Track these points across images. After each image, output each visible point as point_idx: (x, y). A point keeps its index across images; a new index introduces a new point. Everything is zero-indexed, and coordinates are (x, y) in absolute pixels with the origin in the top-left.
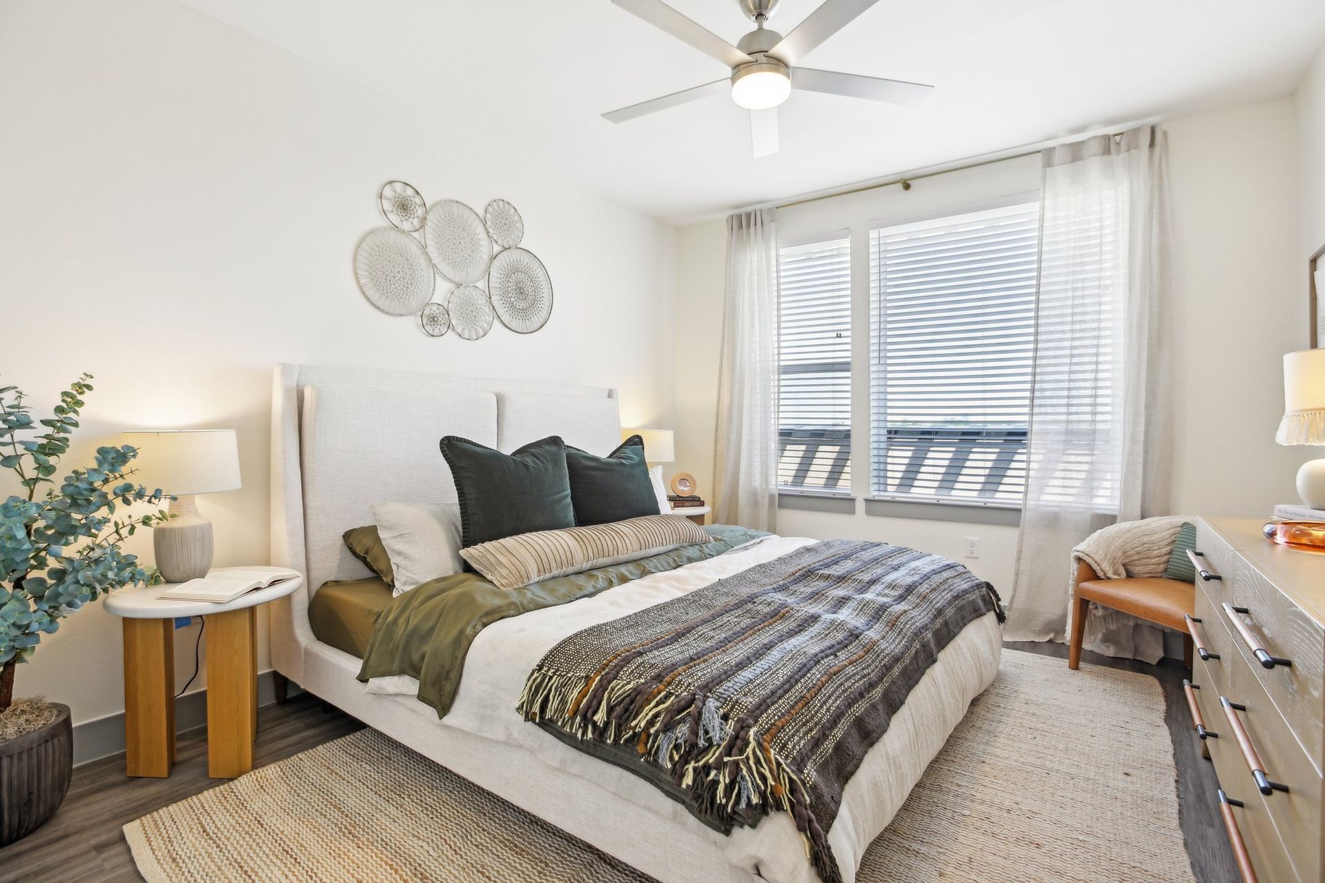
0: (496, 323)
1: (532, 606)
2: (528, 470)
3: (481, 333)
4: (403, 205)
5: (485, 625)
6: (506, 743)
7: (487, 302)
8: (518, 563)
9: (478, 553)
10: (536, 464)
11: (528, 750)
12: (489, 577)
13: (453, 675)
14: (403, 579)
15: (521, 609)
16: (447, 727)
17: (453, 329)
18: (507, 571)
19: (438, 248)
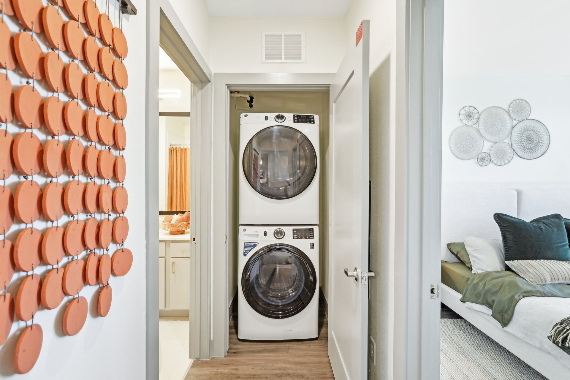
0: (515, 156)
1: (549, 294)
2: (541, 230)
3: (507, 162)
4: (469, 115)
5: (524, 297)
6: (540, 349)
7: (510, 148)
8: (539, 273)
9: (517, 265)
10: (546, 228)
11: (553, 356)
12: (522, 276)
13: (509, 312)
14: (477, 267)
15: (543, 295)
16: (506, 332)
17: (492, 162)
18: (533, 276)
19: (485, 129)
